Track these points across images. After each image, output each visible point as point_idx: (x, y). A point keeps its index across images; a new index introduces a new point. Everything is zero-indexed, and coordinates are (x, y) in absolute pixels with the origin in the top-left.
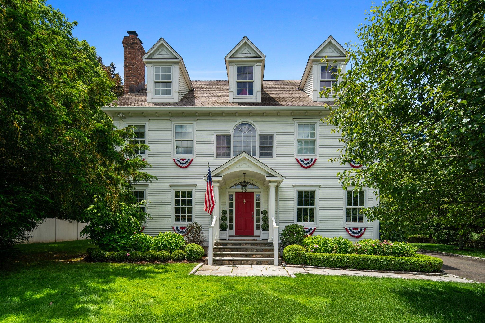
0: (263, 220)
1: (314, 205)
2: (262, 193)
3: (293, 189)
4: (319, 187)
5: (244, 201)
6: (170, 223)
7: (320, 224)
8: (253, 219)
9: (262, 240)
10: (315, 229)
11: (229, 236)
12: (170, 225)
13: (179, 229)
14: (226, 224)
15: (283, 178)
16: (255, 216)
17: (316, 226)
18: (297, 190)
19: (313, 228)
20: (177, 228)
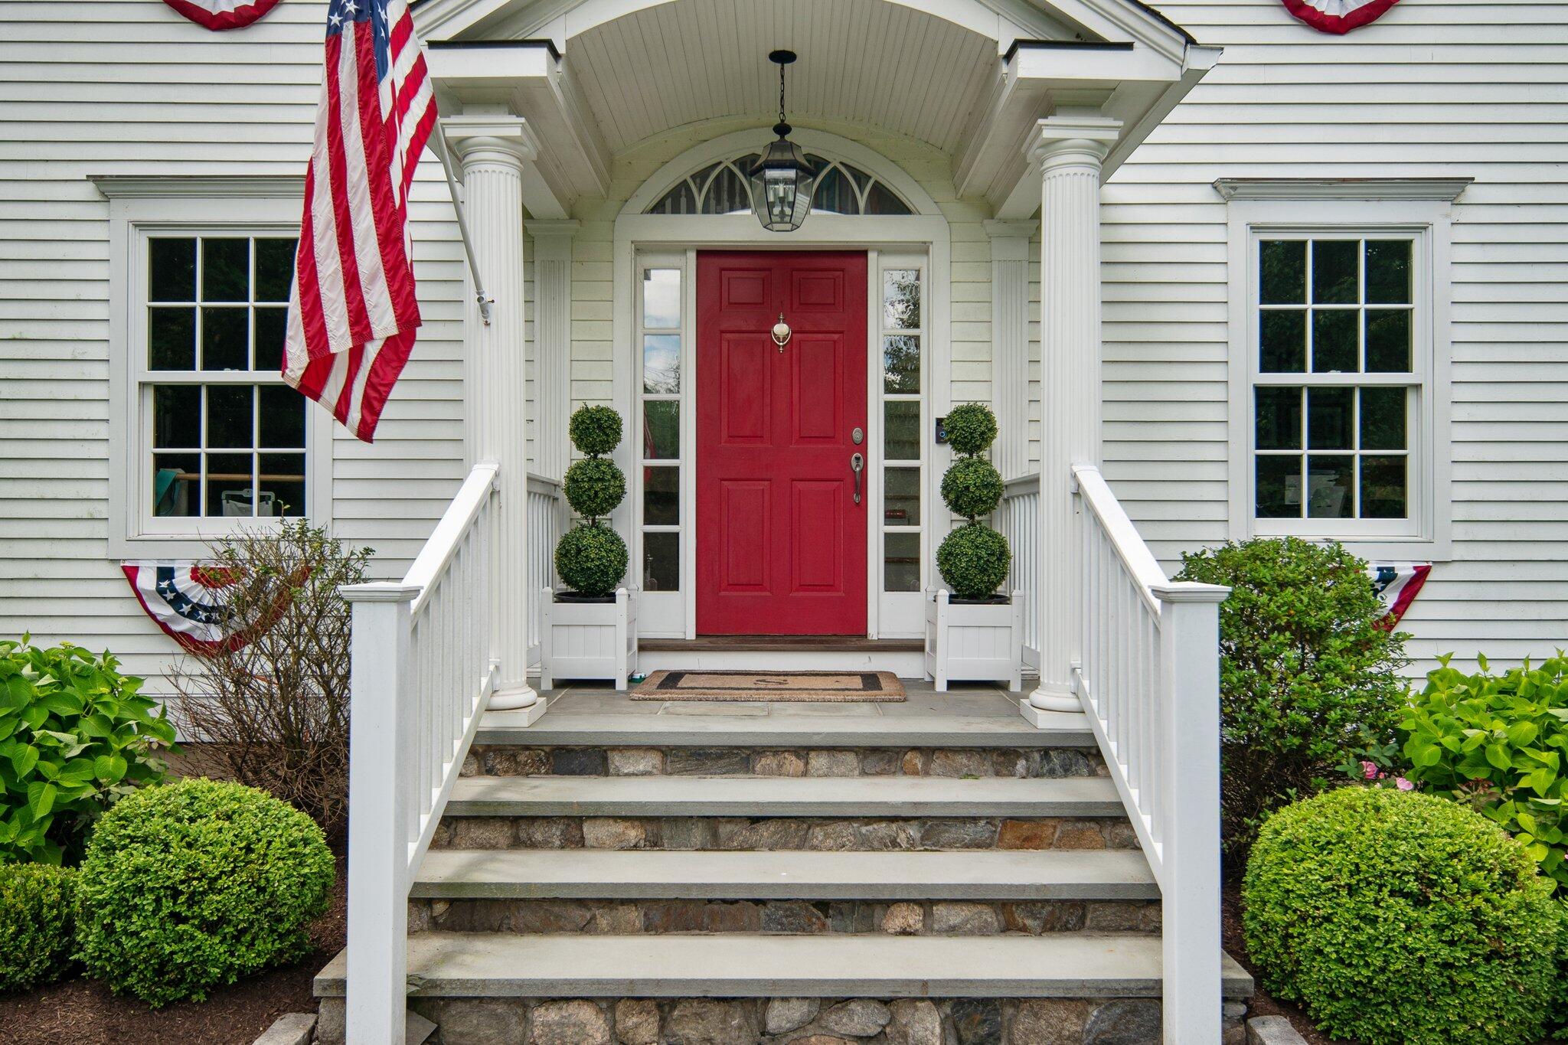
0: (957, 496)
1: (1404, 366)
2: (940, 252)
3: (1217, 214)
4: (1454, 201)
5: (781, 329)
6: (99, 529)
7: (1460, 532)
8: (860, 485)
9: (952, 685)
10: (1421, 575)
11: (646, 646)
12: (97, 550)
13: (183, 581)
14: (615, 540)
15: (1196, 60)
16: (877, 463)
17: (1424, 555)
18: (1255, 228)
19: (1405, 571)
20: (165, 574)
